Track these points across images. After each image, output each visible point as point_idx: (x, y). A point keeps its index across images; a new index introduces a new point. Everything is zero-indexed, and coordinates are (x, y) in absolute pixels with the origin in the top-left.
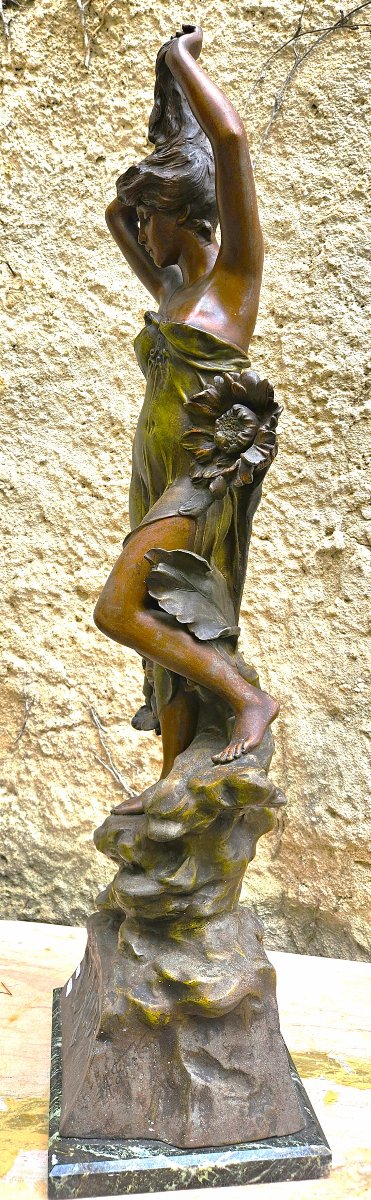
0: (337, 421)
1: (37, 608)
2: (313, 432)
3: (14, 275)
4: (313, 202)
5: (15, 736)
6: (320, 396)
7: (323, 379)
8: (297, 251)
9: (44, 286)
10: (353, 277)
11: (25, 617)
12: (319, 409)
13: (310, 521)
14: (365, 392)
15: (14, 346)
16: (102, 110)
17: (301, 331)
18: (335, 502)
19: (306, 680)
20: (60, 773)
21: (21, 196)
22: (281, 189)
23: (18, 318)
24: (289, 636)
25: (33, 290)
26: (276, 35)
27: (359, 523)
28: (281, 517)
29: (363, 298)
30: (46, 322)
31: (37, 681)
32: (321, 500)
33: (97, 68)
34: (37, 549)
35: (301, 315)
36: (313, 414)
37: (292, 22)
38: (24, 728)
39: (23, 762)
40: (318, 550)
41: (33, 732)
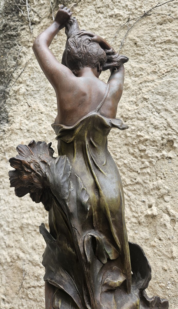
0: (151, 159)
1: (30, 232)
2: (140, 163)
3: (30, 106)
4: (137, 76)
5: (19, 288)
6: (143, 148)
7: (144, 142)
8: (131, 94)
9: (39, 110)
10: (154, 102)
11: (26, 235)
12: (142, 154)
13: (141, 201)
14: (162, 147)
17: (134, 123)
18: (152, 193)
21: (34, 81)
23: (30, 121)
25: (35, 111)
26: (120, 22)
27: (164, 203)
28: (128, 199)
29: (159, 110)
30: (39, 122)
31: (28, 264)
32: (145, 192)
33: (59, 39)
34: (32, 207)
35: (133, 117)
36: (140, 156)
37: (126, 17)
38: (22, 284)
39: (21, 300)
40: (145, 214)
41: (25, 287)
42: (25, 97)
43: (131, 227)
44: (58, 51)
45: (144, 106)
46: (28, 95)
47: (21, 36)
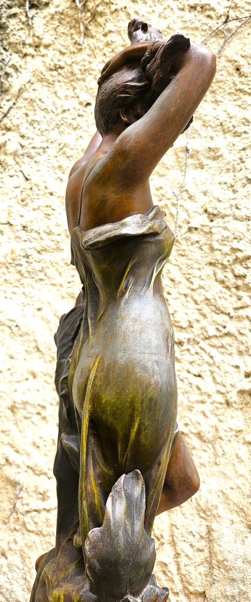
1: (29, 415)
2: (235, 298)
3: (27, 179)
4: (237, 135)
5: (8, 512)
6: (241, 273)
7: (243, 261)
8: (224, 169)
9: (46, 188)
11: (21, 421)
12: (240, 282)
15: (24, 227)
16: (91, 72)
17: (227, 225)
19: (229, 494)
20: (39, 546)
21: (35, 128)
22: (213, 125)
23: (28, 208)
24: (216, 455)
25: (39, 190)
26: (211, 22)
28: (211, 361)
30: (46, 212)
31: (26, 471)
32: (240, 350)
33: (88, 45)
34: (32, 371)
35: (227, 213)
36: (234, 286)
37: (222, 13)
38: (14, 507)
39: (12, 534)
40: (238, 389)
41: (21, 511)
42: (18, 160)
43: (213, 410)
44: (85, 70)
45: (246, 195)
46: (23, 155)
47: (9, 30)
